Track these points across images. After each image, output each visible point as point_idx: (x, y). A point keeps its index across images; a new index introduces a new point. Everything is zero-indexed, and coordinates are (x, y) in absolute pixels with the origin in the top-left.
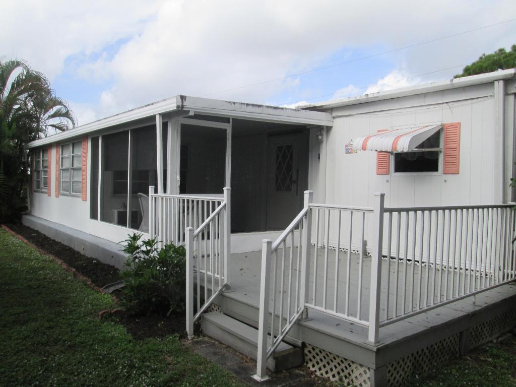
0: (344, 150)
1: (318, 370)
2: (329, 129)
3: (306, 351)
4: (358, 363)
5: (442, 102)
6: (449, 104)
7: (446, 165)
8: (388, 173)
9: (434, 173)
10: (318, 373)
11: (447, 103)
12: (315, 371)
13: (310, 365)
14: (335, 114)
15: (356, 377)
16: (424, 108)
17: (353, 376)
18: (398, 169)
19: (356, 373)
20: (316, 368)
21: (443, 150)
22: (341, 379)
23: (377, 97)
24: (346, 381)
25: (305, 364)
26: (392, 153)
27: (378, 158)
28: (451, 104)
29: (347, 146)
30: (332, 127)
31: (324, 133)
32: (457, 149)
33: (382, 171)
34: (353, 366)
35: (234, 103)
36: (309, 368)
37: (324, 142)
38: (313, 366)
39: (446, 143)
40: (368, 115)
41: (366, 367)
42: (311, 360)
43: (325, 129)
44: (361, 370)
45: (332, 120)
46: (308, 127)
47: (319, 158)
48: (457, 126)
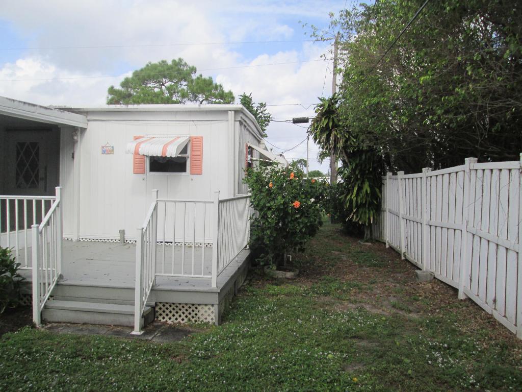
0: (101, 151)
1: (168, 320)
2: (83, 130)
3: (157, 309)
4: (203, 304)
5: (189, 120)
6: (195, 122)
7: (192, 168)
8: (144, 172)
9: (183, 174)
10: (170, 322)
11: (193, 121)
12: (167, 321)
13: (160, 318)
14: (89, 117)
15: (202, 315)
16: (175, 122)
17: (199, 315)
18: (152, 170)
19: (202, 311)
20: (167, 318)
21: (190, 156)
22: (189, 320)
23: (137, 109)
24: (193, 320)
25: (156, 319)
26: (147, 156)
27: (135, 159)
28: (196, 122)
29: (103, 147)
30: (86, 129)
31: (79, 134)
32: (201, 156)
33: (138, 170)
34: (199, 308)
35: (14, 100)
36: (160, 320)
37: (79, 142)
38: (164, 318)
39: (192, 151)
40: (124, 122)
41: (210, 304)
42: (161, 315)
43: (79, 129)
44: (206, 308)
45: (87, 122)
46: (59, 127)
47: (73, 157)
48: (200, 139)
